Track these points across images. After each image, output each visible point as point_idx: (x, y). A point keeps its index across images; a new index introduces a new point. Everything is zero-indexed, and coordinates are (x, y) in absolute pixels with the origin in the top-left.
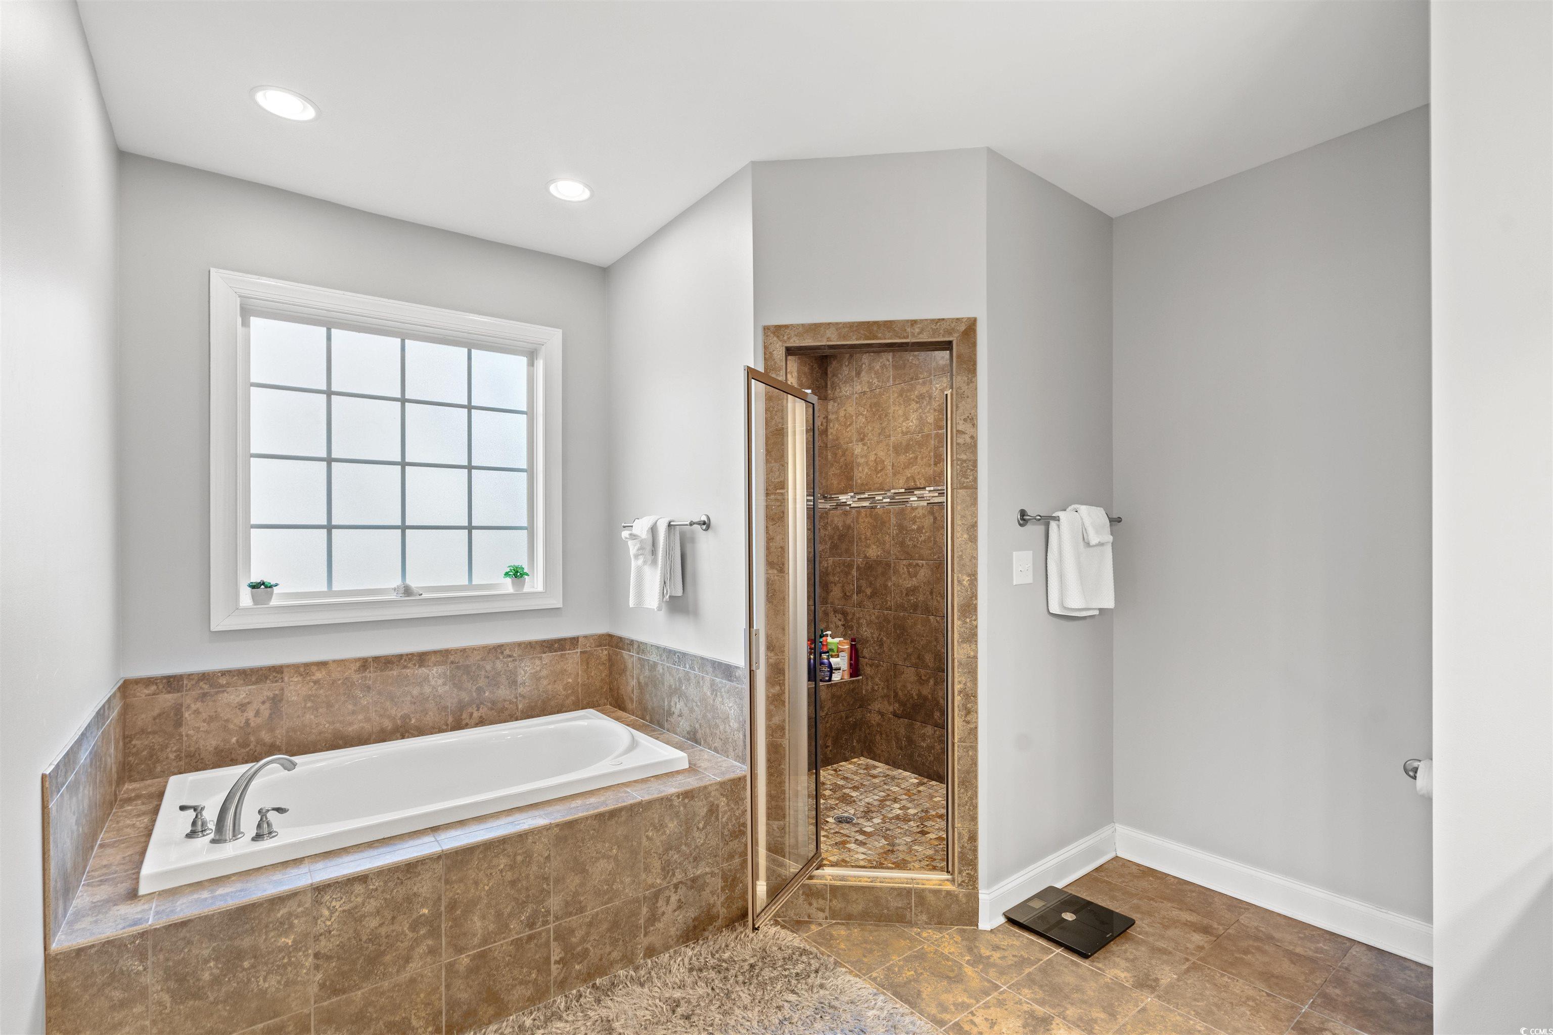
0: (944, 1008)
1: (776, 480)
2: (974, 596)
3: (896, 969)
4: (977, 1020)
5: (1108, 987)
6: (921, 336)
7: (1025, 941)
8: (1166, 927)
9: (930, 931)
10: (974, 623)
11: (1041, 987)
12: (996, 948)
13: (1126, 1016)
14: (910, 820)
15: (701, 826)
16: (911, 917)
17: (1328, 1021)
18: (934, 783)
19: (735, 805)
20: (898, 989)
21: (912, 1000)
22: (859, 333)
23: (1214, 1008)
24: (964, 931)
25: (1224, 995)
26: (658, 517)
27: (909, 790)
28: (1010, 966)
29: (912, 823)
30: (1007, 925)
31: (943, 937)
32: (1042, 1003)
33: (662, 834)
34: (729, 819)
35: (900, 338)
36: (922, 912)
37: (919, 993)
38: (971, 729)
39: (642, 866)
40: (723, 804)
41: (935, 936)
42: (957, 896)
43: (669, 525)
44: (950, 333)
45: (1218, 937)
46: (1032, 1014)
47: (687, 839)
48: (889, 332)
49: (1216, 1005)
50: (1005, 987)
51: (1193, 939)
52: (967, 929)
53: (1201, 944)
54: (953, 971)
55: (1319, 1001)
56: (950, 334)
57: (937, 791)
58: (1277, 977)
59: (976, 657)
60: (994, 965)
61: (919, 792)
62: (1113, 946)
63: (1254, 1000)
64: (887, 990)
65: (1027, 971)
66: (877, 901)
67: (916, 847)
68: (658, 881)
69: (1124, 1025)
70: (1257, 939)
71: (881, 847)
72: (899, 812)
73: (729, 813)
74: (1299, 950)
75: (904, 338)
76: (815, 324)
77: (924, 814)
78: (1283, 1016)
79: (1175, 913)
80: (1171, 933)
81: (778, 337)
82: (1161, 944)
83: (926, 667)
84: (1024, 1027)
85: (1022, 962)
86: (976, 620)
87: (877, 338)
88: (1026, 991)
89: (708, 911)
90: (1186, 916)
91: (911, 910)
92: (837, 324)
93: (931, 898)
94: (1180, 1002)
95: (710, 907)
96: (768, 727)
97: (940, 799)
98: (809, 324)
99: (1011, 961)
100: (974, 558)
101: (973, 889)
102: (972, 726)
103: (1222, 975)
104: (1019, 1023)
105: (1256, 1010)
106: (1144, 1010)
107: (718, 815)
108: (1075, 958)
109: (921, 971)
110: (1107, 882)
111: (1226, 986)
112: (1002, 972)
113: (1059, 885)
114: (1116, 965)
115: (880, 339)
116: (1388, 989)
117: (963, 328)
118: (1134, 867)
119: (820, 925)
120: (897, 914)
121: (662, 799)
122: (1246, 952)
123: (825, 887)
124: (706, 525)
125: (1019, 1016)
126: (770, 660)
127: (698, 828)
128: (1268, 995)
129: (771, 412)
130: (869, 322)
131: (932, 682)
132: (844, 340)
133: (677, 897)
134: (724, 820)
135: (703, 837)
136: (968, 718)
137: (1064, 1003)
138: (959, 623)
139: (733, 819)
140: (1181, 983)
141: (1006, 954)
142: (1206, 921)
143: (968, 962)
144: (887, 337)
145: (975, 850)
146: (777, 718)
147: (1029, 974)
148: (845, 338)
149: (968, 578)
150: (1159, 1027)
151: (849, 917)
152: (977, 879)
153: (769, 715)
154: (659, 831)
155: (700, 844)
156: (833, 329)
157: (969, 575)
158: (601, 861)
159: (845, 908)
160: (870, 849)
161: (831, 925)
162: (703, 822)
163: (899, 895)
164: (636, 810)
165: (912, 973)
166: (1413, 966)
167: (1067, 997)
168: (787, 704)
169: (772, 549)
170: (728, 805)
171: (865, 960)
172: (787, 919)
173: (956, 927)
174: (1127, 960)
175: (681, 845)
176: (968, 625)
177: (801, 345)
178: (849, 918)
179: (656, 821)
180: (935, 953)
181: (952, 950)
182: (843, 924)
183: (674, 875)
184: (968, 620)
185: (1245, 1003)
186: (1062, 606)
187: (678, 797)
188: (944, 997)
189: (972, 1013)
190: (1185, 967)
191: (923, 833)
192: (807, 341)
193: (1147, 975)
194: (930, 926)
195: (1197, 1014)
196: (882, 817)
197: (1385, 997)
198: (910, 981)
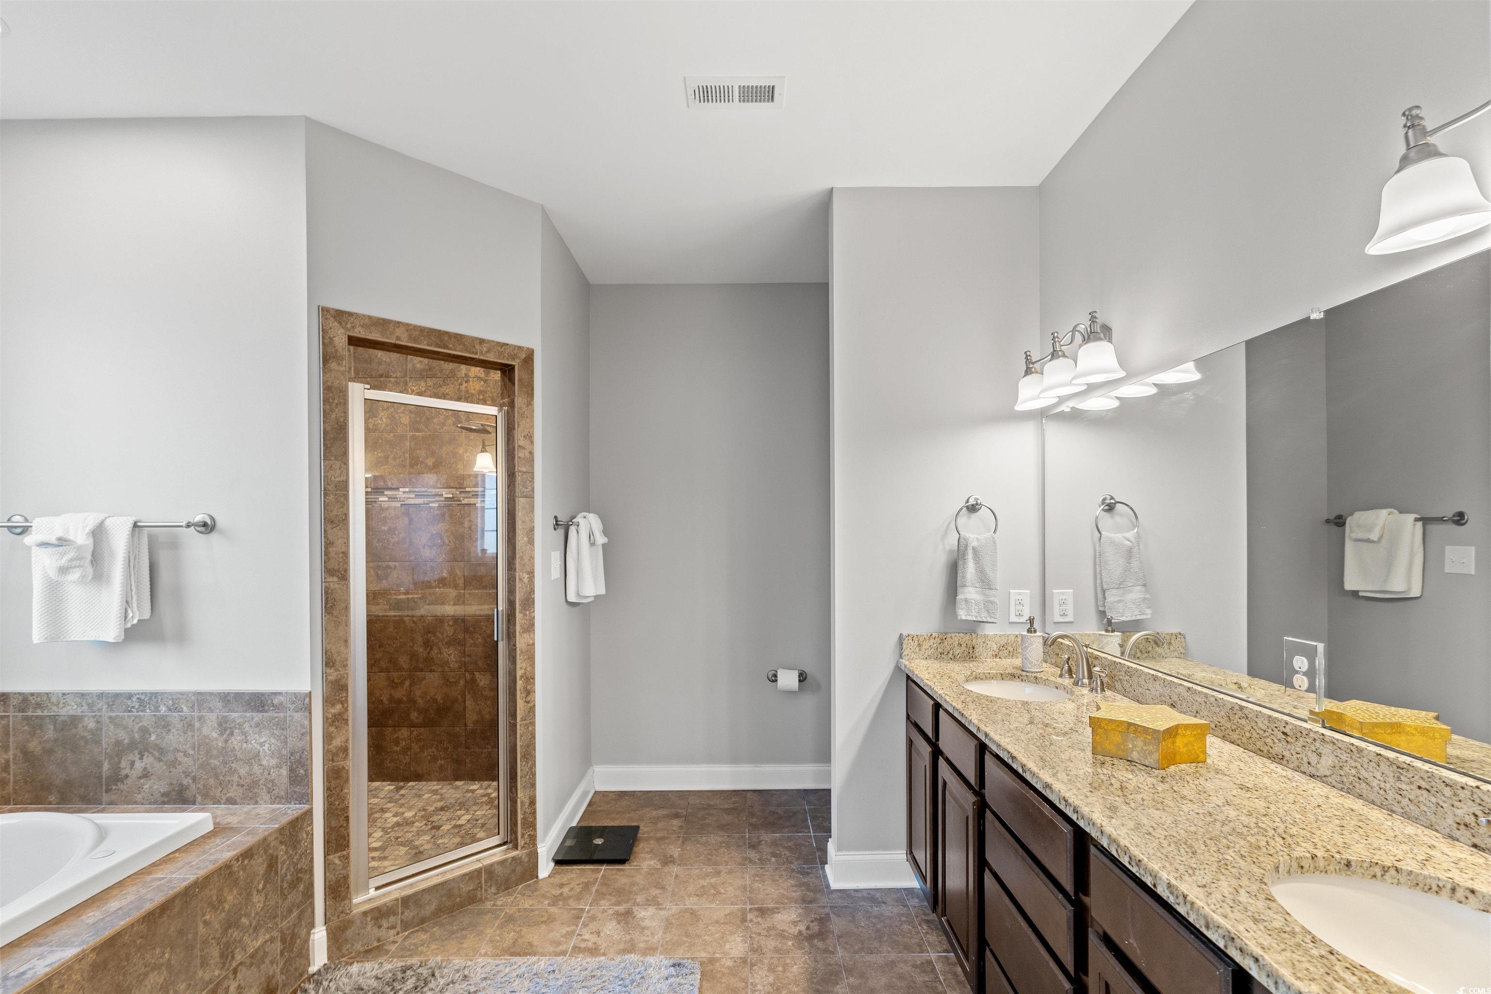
0: (559, 943)
1: (337, 479)
2: (532, 591)
3: (498, 938)
4: (586, 937)
5: (649, 874)
6: (488, 355)
7: (578, 871)
8: (655, 823)
9: (501, 899)
10: (532, 614)
11: (610, 894)
12: (562, 886)
13: (670, 885)
14: (414, 823)
15: (261, 886)
16: (481, 895)
17: (760, 836)
18: (411, 784)
19: (293, 851)
20: (512, 950)
21: (528, 951)
22: (430, 339)
23: (710, 857)
24: (529, 885)
25: (709, 847)
26: (108, 515)
27: (390, 797)
28: (581, 893)
29: (417, 824)
30: (557, 867)
31: (516, 898)
32: (619, 903)
33: (221, 913)
34: (288, 869)
35: (469, 353)
36: (491, 886)
37: (530, 944)
38: (531, 708)
39: (198, 961)
40: (282, 853)
41: (509, 900)
42: (520, 858)
43: (135, 525)
44: (514, 357)
45: (685, 816)
46: (617, 914)
47: (247, 908)
48: (460, 345)
49: (709, 854)
50: (587, 907)
51: (674, 823)
52: (530, 884)
53: (680, 824)
54: (543, 916)
55: (750, 828)
56: (513, 359)
57: (420, 790)
58: (726, 825)
59: (533, 644)
60: (569, 897)
61: (403, 795)
62: (635, 849)
63: (724, 842)
64: (503, 955)
65: (594, 889)
66: (450, 895)
67: (440, 841)
68: (216, 973)
69: (673, 890)
70: (705, 809)
71: (406, 854)
72: (395, 819)
73: (288, 862)
74: (726, 806)
75: (473, 353)
76: (384, 320)
77: (423, 813)
78: (741, 844)
79: (654, 813)
80: (660, 825)
81: (340, 323)
82: (659, 835)
83: (401, 669)
84: (619, 924)
85: (587, 886)
86: (534, 612)
87: (446, 347)
88: (603, 902)
89: (268, 986)
90: (662, 812)
91: (481, 888)
92: (407, 324)
93: (499, 869)
94: (692, 862)
95: (270, 979)
96: (326, 752)
97: (430, 795)
98: (376, 318)
99: (578, 889)
100: (532, 558)
101: (533, 847)
102: (531, 705)
103: (701, 837)
104: (614, 923)
105: (728, 847)
106: (677, 876)
107: (277, 867)
108: (621, 867)
109: (520, 928)
110: (602, 811)
111: (707, 842)
112: (578, 898)
113: (574, 824)
114: (645, 859)
115: (451, 349)
116: (773, 808)
117: (523, 356)
118: (611, 794)
119: (395, 942)
120: (469, 897)
121: (220, 869)
122: (704, 819)
123: (396, 902)
124: (207, 527)
125: (611, 919)
126: (330, 678)
127: (258, 891)
128: (728, 836)
129: (331, 405)
130: (440, 331)
131: (407, 683)
132: (415, 343)
133: (236, 984)
134: (283, 871)
135: (262, 899)
136: (528, 699)
137: (632, 896)
138: (521, 615)
139: (291, 867)
140: (685, 851)
141: (571, 886)
142: (674, 811)
143: (549, 905)
144: (457, 349)
145: (534, 813)
146: (339, 740)
147: (597, 891)
148: (415, 340)
149: (527, 576)
150: (691, 881)
151: (423, 921)
152: (536, 837)
153: (328, 738)
154: (217, 910)
155: (260, 909)
156: (402, 329)
157: (528, 573)
158: (151, 975)
159: (418, 914)
160: (395, 860)
161: (406, 937)
162: (263, 882)
163: (470, 878)
164: (191, 892)
165: (513, 933)
166: (775, 792)
167: (630, 892)
168: (350, 722)
169: (332, 555)
170: (286, 852)
171: (465, 946)
172: (353, 954)
173: (520, 886)
174: (647, 852)
175: (241, 918)
176: (527, 617)
177: (368, 337)
178: (421, 922)
179: (215, 898)
180: (519, 912)
181: (531, 903)
182: (417, 931)
183: (233, 957)
184: (528, 613)
185: (721, 846)
186: (578, 595)
187: (237, 860)
188: (551, 936)
189: (578, 935)
190: (680, 842)
191: (438, 828)
192: (373, 335)
193: (665, 856)
194: (499, 895)
195: (704, 864)
196: (381, 830)
197: (774, 813)
198: (516, 940)
